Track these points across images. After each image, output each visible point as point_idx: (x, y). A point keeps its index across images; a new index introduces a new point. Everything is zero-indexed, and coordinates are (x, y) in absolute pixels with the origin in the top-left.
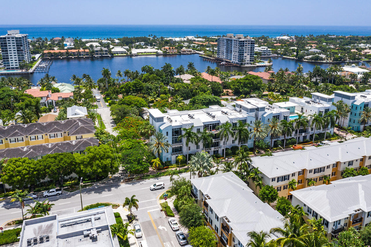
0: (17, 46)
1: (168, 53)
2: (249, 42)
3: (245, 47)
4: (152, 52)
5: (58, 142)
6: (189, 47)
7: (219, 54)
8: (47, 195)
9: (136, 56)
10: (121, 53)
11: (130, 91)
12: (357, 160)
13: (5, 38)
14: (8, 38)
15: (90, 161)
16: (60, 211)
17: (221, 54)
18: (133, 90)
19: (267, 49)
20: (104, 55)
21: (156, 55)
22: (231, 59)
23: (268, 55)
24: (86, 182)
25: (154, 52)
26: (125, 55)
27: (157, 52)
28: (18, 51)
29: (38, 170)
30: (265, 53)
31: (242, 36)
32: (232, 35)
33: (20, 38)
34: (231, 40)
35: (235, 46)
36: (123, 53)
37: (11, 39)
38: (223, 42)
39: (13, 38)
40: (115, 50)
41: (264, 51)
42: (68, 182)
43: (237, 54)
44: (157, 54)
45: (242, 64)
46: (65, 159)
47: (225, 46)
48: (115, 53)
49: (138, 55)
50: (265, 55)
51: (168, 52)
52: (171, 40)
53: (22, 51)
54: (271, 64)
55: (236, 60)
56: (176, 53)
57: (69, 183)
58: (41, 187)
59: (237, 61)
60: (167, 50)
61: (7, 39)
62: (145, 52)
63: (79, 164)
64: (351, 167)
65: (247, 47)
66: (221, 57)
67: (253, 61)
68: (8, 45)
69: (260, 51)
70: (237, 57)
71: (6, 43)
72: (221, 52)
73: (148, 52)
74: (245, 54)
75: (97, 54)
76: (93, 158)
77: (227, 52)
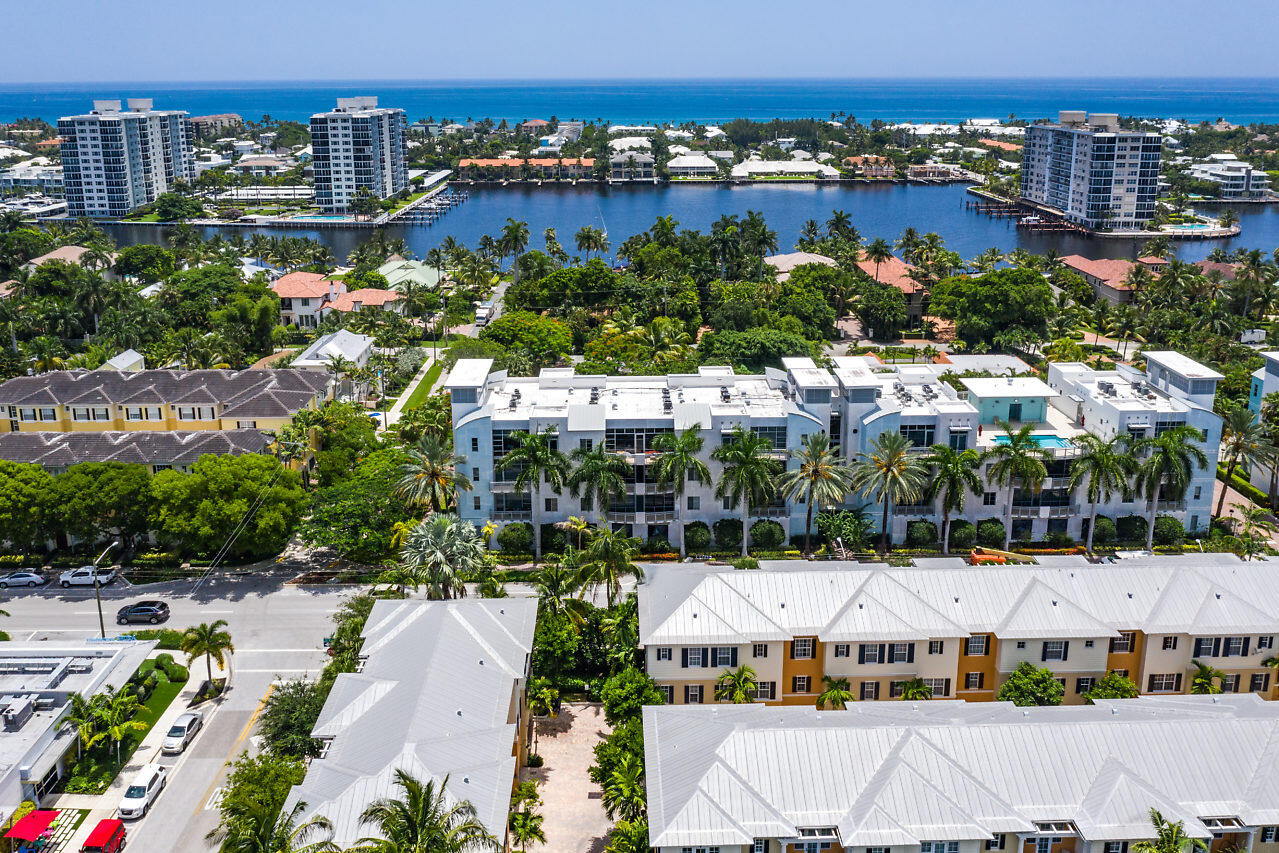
0: (355, 144)
1: (860, 179)
2: (1135, 144)
3: (1116, 161)
4: (803, 174)
5: (145, 431)
6: (952, 158)
7: (1030, 184)
8: (67, 582)
9: (743, 183)
10: (699, 174)
11: (565, 296)
12: (1089, 643)
13: (324, 121)
14: (334, 121)
15: (190, 498)
16: (58, 633)
17: (1034, 185)
18: (576, 296)
19: (1248, 172)
20: (640, 176)
21: (816, 182)
22: (1064, 208)
23: (1251, 194)
24: (199, 562)
25: (811, 173)
26: (709, 178)
27: (819, 174)
28: (356, 158)
29: (41, 505)
30: (1237, 186)
31: (1111, 118)
32: (1079, 114)
33: (364, 120)
34: (1070, 136)
35: (1080, 157)
36: (702, 174)
37: (339, 124)
38: (1043, 142)
39: (345, 121)
40: (679, 162)
41: (1233, 178)
42: (149, 556)
43: (1085, 188)
44: (821, 181)
45: (1099, 226)
46: (117, 483)
47: (1048, 157)
48: (677, 174)
49: (750, 183)
50: (1236, 194)
51: (860, 175)
52: (901, 131)
53: (368, 158)
54: (1234, 229)
55: (1080, 211)
56: (890, 178)
57: (153, 559)
58: (73, 555)
59: (1083, 215)
60: (855, 165)
61: (330, 125)
62: (782, 172)
63: (160, 503)
64: (1055, 666)
65: (1127, 161)
66: (1033, 199)
67: (1150, 215)
68: (331, 139)
69: (1219, 180)
70: (1085, 199)
71: (326, 136)
72: (1035, 178)
73: (791, 173)
74: (1117, 190)
75: (618, 174)
76: (201, 492)
77: (1054, 180)
